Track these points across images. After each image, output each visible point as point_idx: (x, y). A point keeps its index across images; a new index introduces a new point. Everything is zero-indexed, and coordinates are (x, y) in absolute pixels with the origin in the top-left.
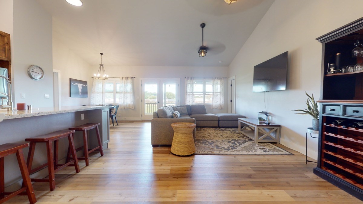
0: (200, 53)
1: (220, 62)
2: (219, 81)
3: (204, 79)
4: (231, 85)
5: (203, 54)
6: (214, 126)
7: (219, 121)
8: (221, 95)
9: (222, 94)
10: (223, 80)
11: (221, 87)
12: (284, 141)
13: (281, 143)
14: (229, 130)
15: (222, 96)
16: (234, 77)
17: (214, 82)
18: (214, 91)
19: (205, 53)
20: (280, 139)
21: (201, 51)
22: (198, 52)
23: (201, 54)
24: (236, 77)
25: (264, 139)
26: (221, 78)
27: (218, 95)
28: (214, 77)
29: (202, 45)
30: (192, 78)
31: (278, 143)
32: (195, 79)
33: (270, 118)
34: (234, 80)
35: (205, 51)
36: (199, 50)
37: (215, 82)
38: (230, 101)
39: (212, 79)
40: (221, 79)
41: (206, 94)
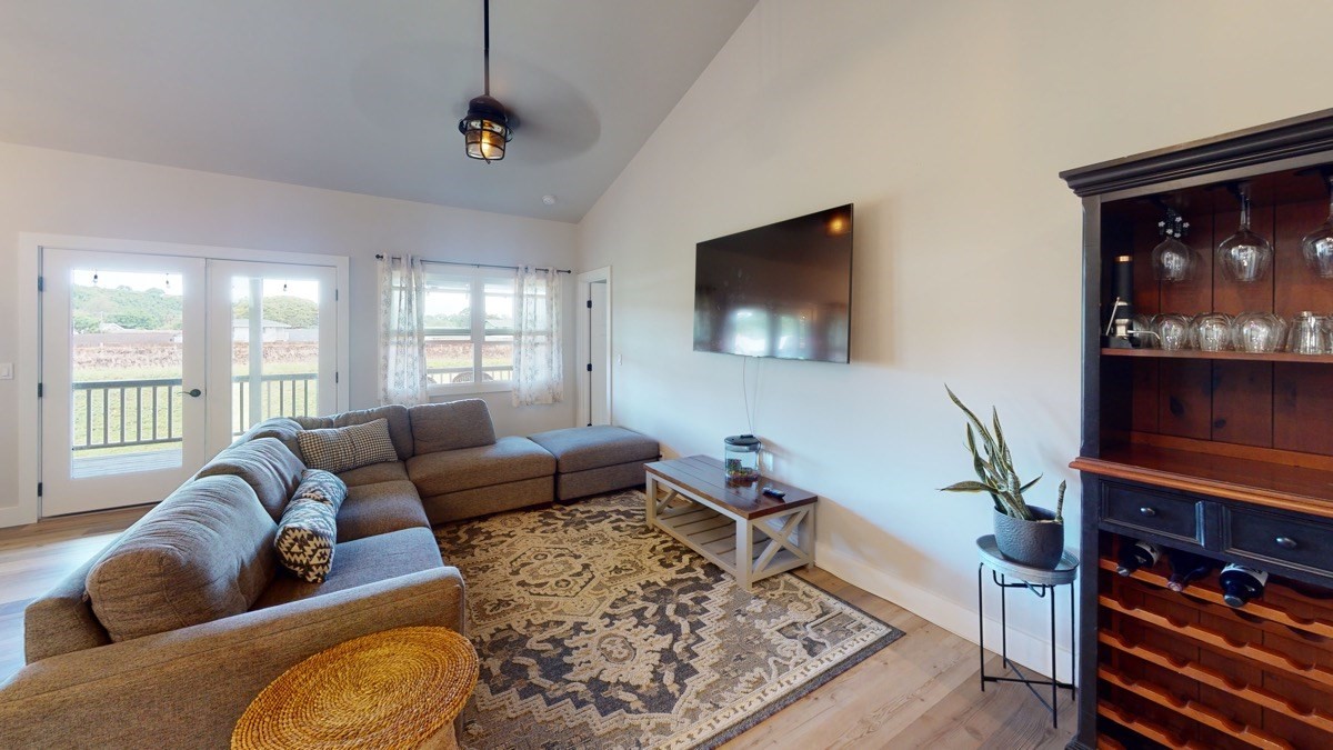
0: (472, 136)
1: (548, 200)
2: (544, 282)
3: (475, 268)
4: (589, 304)
5: (486, 146)
6: (538, 500)
7: (557, 475)
8: (552, 343)
9: (555, 339)
10: (558, 281)
11: (550, 308)
12: (831, 557)
13: (819, 563)
14: (604, 515)
15: (555, 346)
16: (604, 273)
17: (521, 286)
18: (521, 325)
19: (499, 141)
20: (813, 548)
21: (476, 124)
22: (463, 128)
23: (480, 143)
24: (611, 272)
25: (771, 562)
26: (550, 269)
27: (536, 344)
28: (520, 266)
29: (481, 93)
30: (417, 263)
31: (810, 567)
32: (428, 266)
33: (768, 459)
34: (605, 282)
35: (498, 129)
36: (470, 119)
37: (528, 291)
38: (586, 368)
39: (513, 272)
40: (550, 274)
41: (488, 338)
